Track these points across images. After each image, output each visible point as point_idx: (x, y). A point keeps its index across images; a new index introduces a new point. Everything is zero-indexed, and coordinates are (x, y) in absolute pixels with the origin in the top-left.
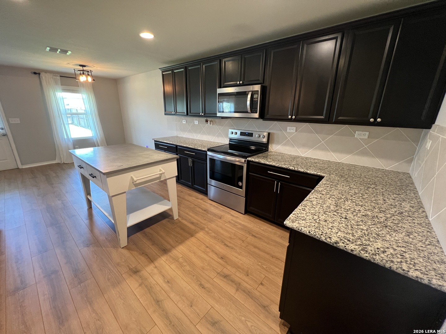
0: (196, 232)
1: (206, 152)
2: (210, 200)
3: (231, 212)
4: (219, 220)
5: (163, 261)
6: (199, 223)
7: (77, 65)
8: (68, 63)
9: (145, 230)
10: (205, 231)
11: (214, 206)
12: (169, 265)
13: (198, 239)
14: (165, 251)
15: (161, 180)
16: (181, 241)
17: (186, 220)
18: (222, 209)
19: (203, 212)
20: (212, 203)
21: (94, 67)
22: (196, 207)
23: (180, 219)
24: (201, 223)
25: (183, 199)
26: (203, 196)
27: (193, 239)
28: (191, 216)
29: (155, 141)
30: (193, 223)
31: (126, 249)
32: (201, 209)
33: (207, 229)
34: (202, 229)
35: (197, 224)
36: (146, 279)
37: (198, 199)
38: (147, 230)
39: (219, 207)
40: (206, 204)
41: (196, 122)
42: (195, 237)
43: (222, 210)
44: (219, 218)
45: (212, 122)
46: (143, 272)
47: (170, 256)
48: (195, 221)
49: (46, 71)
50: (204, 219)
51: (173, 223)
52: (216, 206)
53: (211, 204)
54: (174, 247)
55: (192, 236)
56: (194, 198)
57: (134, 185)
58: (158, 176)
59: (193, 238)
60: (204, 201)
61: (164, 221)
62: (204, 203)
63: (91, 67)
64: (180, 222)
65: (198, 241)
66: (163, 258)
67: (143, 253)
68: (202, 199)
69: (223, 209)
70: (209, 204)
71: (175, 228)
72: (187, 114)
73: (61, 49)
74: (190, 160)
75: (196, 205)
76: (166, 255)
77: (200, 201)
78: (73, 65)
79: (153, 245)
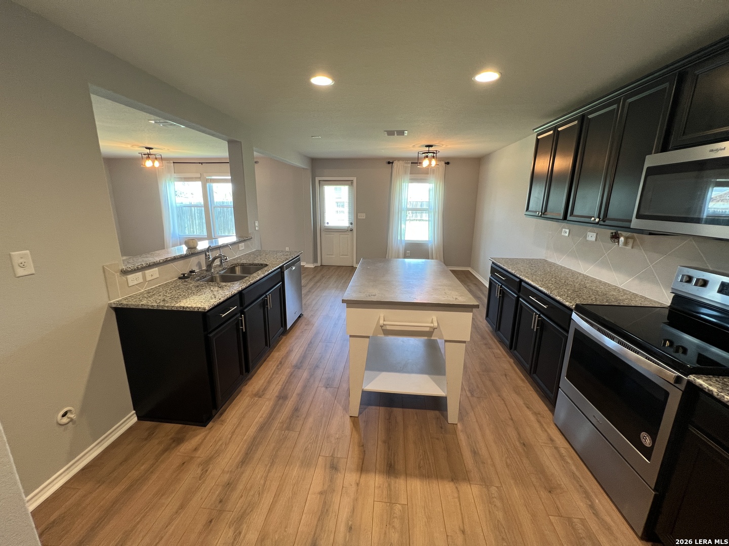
0: (467, 479)
1: (571, 310)
2: (554, 427)
3: (596, 496)
4: (544, 494)
5: (375, 481)
6: (489, 461)
7: (422, 146)
8: (414, 146)
9: (395, 409)
10: (488, 490)
11: (556, 448)
12: (375, 500)
13: (459, 498)
14: (391, 469)
15: (432, 338)
16: (428, 473)
17: (468, 437)
18: (574, 468)
19: (518, 444)
20: (554, 438)
21: (443, 145)
22: (510, 422)
23: (459, 426)
24: (494, 465)
25: (498, 390)
26: (547, 409)
27: (448, 488)
28: (483, 436)
29: (493, 263)
30: (475, 453)
31: (352, 421)
32: (519, 434)
33: (493, 490)
34: (485, 482)
35: (483, 463)
36: (334, 490)
37: (528, 408)
38: (398, 411)
39: (569, 461)
40: (539, 430)
41: (591, 237)
42: (457, 488)
43: (573, 473)
44: (545, 488)
45: (631, 241)
46: (339, 474)
47: (389, 485)
48: (483, 452)
49: (399, 159)
50: (507, 463)
51: (441, 428)
52: (563, 451)
53: (552, 440)
54: (407, 474)
55: (452, 480)
56: (521, 402)
57: (383, 330)
58: (427, 329)
59: (452, 484)
60: (539, 421)
61: (431, 414)
62: (536, 426)
63: (437, 146)
64: (455, 432)
65: (457, 500)
66: (377, 477)
67: (363, 446)
68: (536, 414)
69: (577, 473)
70: (549, 435)
71: (438, 439)
72: (565, 218)
73: (397, 130)
74: (535, 318)
75: (512, 419)
76: (385, 477)
77: (529, 413)
78: (420, 147)
79: (384, 442)
